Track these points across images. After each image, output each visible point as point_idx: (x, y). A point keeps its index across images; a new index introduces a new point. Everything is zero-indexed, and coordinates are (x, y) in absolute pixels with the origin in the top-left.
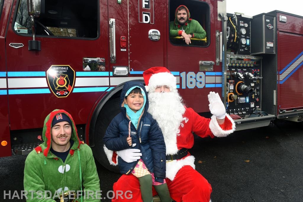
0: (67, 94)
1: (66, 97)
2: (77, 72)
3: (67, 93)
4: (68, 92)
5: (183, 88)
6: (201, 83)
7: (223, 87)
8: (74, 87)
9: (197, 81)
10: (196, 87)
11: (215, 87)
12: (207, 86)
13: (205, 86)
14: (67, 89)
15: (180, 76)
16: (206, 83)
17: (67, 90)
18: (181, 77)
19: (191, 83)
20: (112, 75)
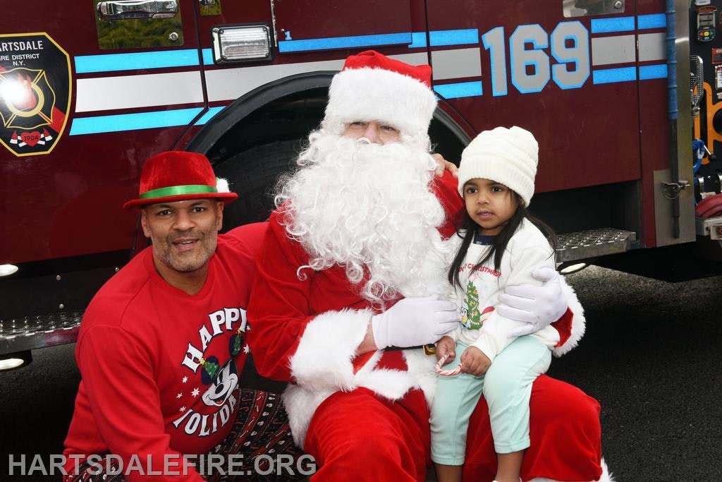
0: (50, 143)
1: (49, 152)
2: (77, 59)
3: (49, 138)
4: (55, 135)
5: (496, 93)
6: (571, 67)
7: (675, 77)
8: (74, 115)
9: (553, 61)
10: (551, 85)
11: (635, 79)
12: (600, 78)
13: (591, 78)
14: (49, 121)
15: (480, 44)
16: (593, 68)
17: (47, 127)
18: (486, 48)
19: (530, 70)
20: (212, 62)
